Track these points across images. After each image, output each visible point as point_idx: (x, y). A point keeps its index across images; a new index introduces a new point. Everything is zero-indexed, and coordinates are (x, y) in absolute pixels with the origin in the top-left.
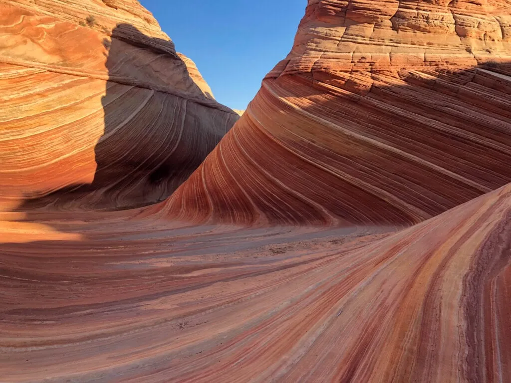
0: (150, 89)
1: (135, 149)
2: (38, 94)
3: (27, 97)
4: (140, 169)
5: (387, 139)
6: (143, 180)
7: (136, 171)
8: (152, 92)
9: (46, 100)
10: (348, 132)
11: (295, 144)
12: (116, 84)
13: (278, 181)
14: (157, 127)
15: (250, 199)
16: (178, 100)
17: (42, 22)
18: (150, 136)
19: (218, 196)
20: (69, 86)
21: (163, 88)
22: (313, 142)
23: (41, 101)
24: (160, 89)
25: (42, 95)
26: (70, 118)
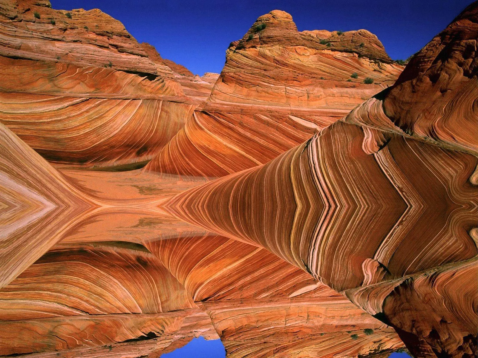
0: (140, 99)
1: (130, 138)
2: (85, 112)
3: (81, 114)
4: (132, 148)
5: (241, 147)
6: (134, 154)
7: (130, 150)
8: (141, 101)
9: (88, 114)
10: (225, 143)
11: (201, 147)
12: (121, 100)
13: (191, 163)
14: (143, 123)
15: (178, 171)
16: (157, 102)
17: (87, 70)
18: (139, 129)
19: (165, 169)
20: (99, 105)
21: (148, 97)
22: (209, 146)
23: (86, 115)
24: (146, 98)
25: (87, 111)
26: (99, 123)
